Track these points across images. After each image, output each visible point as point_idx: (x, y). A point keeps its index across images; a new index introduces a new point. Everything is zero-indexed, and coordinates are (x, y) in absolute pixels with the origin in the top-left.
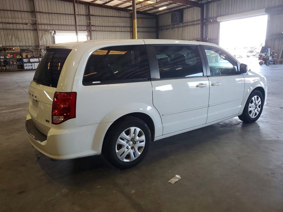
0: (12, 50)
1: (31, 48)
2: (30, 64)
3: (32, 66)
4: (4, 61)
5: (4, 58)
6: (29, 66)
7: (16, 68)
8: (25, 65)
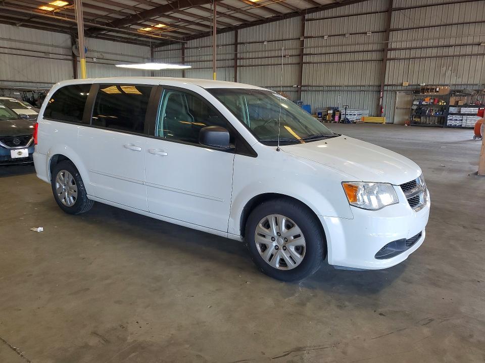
0: (434, 91)
1: (469, 89)
2: (458, 117)
3: (462, 120)
4: (416, 109)
5: (418, 103)
6: (456, 120)
7: (436, 121)
8: (449, 117)
